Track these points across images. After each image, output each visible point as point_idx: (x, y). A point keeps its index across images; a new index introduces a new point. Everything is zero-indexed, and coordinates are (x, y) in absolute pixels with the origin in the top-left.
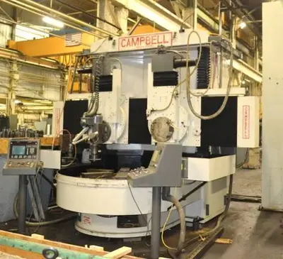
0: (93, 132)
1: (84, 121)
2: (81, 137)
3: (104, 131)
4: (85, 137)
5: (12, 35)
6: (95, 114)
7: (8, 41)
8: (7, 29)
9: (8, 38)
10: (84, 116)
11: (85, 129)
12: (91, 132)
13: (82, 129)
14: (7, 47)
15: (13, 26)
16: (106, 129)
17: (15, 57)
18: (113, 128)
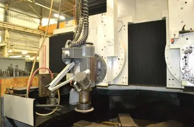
0: (82, 70)
1: (67, 52)
2: (64, 79)
3: (97, 67)
4: (70, 78)
5: (40, 24)
6: (84, 43)
7: (39, 26)
8: (38, 21)
9: (39, 25)
10: (67, 46)
11: (69, 66)
12: (78, 70)
13: (66, 65)
14: (38, 29)
15: (41, 19)
16: (99, 66)
17: (42, 34)
18: (109, 64)
